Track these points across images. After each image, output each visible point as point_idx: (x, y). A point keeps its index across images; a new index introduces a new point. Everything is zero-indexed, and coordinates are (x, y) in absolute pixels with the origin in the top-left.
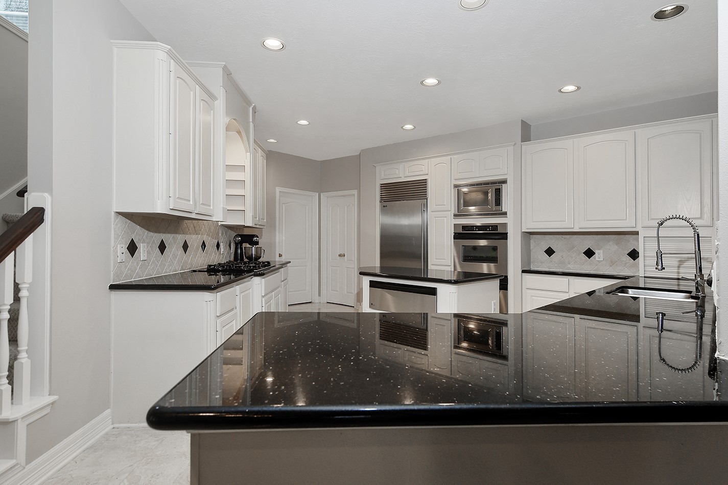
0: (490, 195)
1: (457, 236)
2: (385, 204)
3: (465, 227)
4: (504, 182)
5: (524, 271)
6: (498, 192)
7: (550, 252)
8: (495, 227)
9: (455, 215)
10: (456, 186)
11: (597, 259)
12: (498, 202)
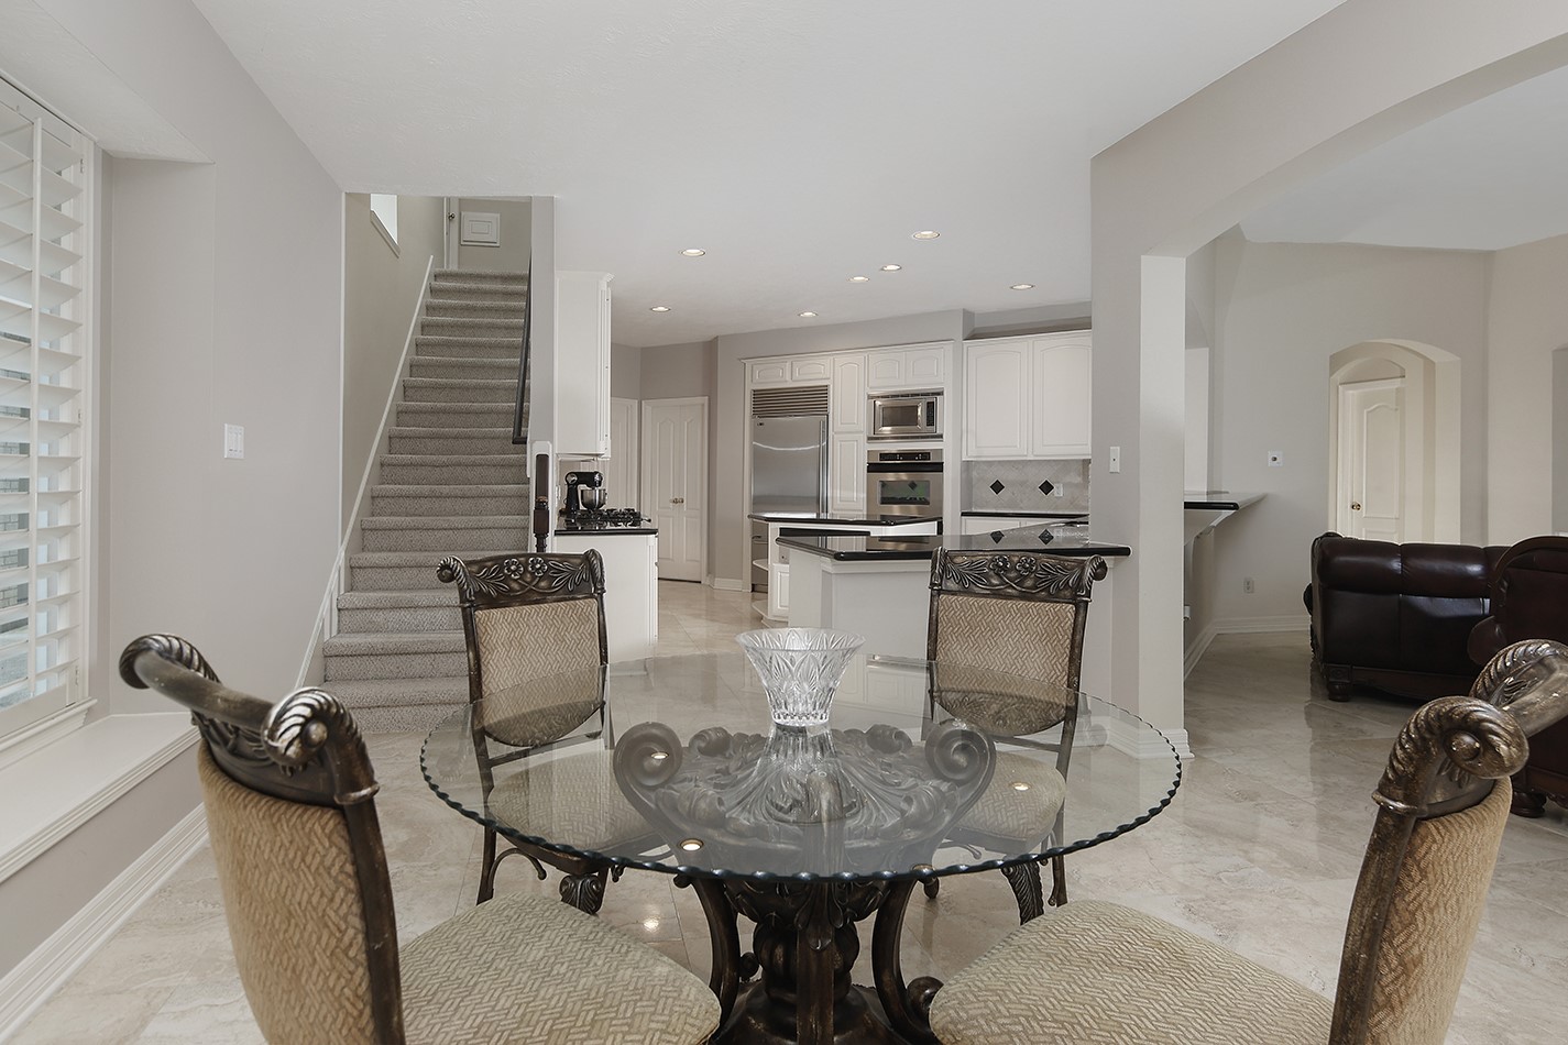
0: (919, 410)
1: (872, 468)
2: (761, 420)
3: (883, 456)
4: (940, 393)
5: (963, 514)
6: (931, 407)
7: (997, 487)
8: (926, 455)
9: (869, 438)
10: (870, 397)
11: (1056, 495)
12: (931, 420)
